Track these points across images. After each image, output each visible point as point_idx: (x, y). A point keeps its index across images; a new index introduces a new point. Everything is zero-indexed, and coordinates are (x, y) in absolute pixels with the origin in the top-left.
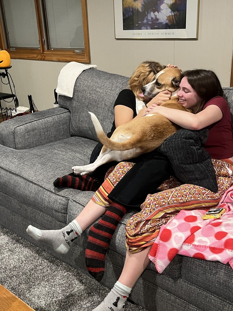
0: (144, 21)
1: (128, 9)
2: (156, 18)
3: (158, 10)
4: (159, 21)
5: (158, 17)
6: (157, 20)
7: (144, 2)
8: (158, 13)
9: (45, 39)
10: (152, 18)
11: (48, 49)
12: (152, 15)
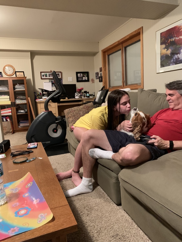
0: (171, 60)
1: (163, 56)
2: (178, 58)
3: (179, 53)
4: (180, 59)
5: (179, 57)
6: (179, 58)
7: (172, 50)
8: (179, 54)
9: (125, 80)
10: (176, 58)
11: (126, 85)
12: (176, 56)
